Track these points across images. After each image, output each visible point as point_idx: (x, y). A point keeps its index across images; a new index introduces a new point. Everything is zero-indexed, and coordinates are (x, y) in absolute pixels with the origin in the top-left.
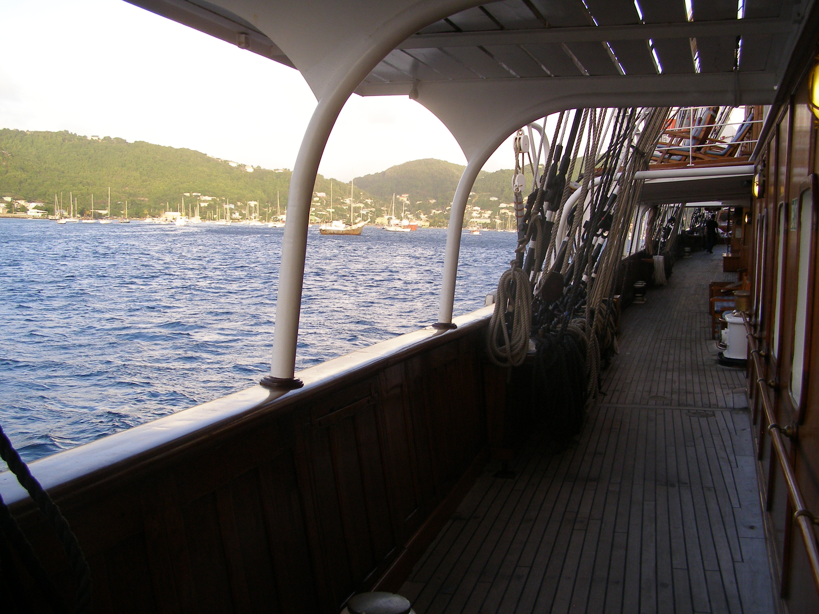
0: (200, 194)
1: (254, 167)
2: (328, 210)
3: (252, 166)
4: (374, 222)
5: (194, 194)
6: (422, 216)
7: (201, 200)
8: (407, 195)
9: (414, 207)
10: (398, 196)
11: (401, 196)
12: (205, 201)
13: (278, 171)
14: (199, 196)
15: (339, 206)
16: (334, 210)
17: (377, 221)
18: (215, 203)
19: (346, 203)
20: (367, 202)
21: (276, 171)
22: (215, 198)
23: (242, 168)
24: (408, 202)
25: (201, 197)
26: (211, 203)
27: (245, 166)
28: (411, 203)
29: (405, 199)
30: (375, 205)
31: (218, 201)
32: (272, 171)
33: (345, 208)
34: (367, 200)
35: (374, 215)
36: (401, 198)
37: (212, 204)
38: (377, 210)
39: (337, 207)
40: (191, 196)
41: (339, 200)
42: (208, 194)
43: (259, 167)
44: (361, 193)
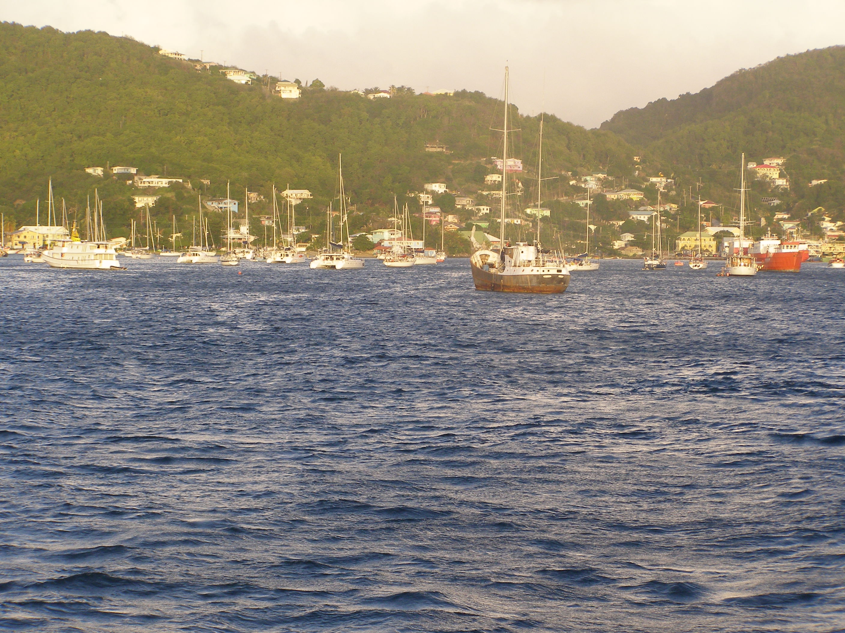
0: (133, 171)
1: (303, 84)
2: (528, 211)
3: (298, 82)
4: (674, 247)
5: (116, 170)
6: (827, 225)
7: (137, 188)
8: (780, 161)
9: (803, 197)
10: (752, 165)
11: (760, 164)
12: (148, 191)
13: (377, 95)
14: (131, 177)
15: (563, 199)
16: (547, 213)
17: (681, 244)
18: (180, 197)
19: (585, 190)
20: (653, 184)
21: (371, 97)
22: (181, 181)
23: (266, 89)
24: (782, 182)
25: (136, 178)
26: (169, 195)
27: (274, 81)
28: (795, 184)
29: (774, 174)
30: (678, 195)
31: (188, 191)
32: (357, 95)
33: (582, 203)
34: (654, 180)
35: (674, 225)
36: (761, 171)
37: (168, 199)
38: (682, 209)
39: (558, 202)
40: (107, 175)
41: (565, 179)
42: (160, 169)
43: (318, 84)
44: (636, 159)
